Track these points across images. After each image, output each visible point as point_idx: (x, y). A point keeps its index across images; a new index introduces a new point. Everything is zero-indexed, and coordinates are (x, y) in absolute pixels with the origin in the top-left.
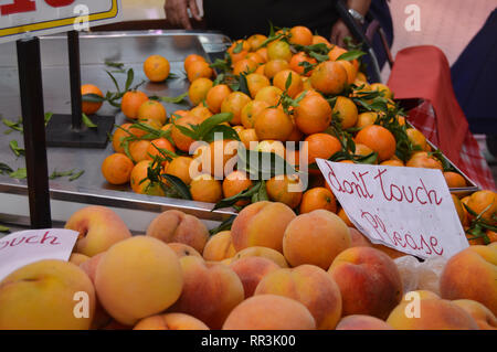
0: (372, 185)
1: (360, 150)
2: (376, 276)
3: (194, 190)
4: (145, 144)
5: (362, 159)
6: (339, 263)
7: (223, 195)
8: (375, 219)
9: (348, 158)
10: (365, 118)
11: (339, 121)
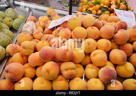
0: (122, 13)
1: (120, 8)
2: (124, 25)
3: (92, 13)
4: (84, 6)
5: (120, 9)
6: (118, 23)
7: (97, 14)
8: (122, 19)
9: (118, 9)
10: (121, 3)
11: (117, 3)
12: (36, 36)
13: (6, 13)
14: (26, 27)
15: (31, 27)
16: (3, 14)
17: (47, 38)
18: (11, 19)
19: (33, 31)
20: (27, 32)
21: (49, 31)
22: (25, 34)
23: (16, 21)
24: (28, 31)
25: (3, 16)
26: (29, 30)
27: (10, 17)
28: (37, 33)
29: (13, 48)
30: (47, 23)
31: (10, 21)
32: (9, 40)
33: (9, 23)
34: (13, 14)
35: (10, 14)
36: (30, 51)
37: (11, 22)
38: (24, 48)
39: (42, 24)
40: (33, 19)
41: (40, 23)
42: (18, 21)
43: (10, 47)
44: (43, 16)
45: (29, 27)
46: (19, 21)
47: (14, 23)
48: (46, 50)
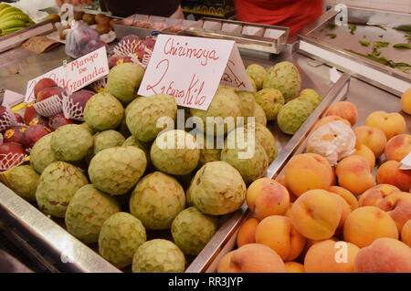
12: (349, 178)
13: (273, 74)
14: (325, 138)
15: (341, 141)
16: (260, 74)
17: (393, 203)
18: (279, 95)
19: (344, 155)
20: (324, 155)
21: (400, 175)
22: (319, 160)
23: (295, 105)
24: (330, 152)
25: (259, 79)
26: (331, 149)
27: (280, 88)
28: (357, 169)
29: (271, 196)
30: (398, 143)
31: (275, 101)
32: (262, 163)
33: (270, 105)
34: (290, 81)
35: (282, 81)
36: (325, 229)
37: (277, 105)
38: (309, 211)
39: (378, 138)
40: (349, 113)
41: (370, 133)
42: (300, 107)
43: (263, 189)
44: (389, 112)
45: (336, 139)
46: (305, 108)
47: (286, 112)
48: (393, 259)
